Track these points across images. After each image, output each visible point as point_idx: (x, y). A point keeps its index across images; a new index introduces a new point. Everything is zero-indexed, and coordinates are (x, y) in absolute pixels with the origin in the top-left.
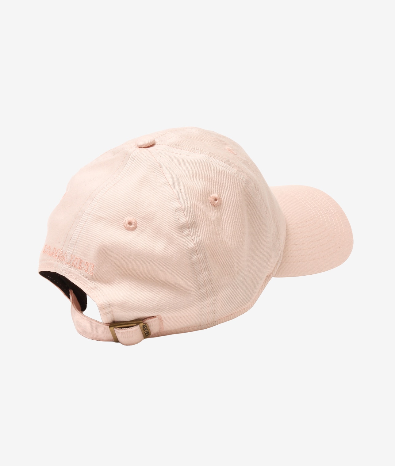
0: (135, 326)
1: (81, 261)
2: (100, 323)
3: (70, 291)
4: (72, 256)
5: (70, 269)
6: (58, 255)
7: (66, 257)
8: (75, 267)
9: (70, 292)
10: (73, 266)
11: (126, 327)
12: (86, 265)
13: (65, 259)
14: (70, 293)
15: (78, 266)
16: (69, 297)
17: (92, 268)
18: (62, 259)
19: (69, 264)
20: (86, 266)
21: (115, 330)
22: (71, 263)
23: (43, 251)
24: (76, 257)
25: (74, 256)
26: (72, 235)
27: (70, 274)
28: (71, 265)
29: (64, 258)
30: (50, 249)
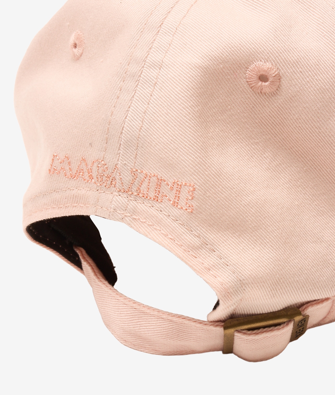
0: (284, 323)
1: (160, 182)
2: (201, 322)
3: (78, 252)
4: (134, 173)
5: (132, 204)
6: (94, 174)
7: (117, 177)
8: (145, 197)
9: (79, 254)
10: (141, 195)
11: (264, 327)
12: (172, 189)
13: (117, 181)
14: (81, 257)
15: (152, 194)
16: (78, 264)
17: (191, 193)
18: (109, 182)
19: (130, 193)
20: (174, 191)
21: (236, 334)
22: (134, 189)
23: (50, 170)
24: (144, 172)
25: (139, 171)
26: (124, 122)
27: (135, 217)
28: (136, 194)
29: (114, 179)
30: (69, 163)
